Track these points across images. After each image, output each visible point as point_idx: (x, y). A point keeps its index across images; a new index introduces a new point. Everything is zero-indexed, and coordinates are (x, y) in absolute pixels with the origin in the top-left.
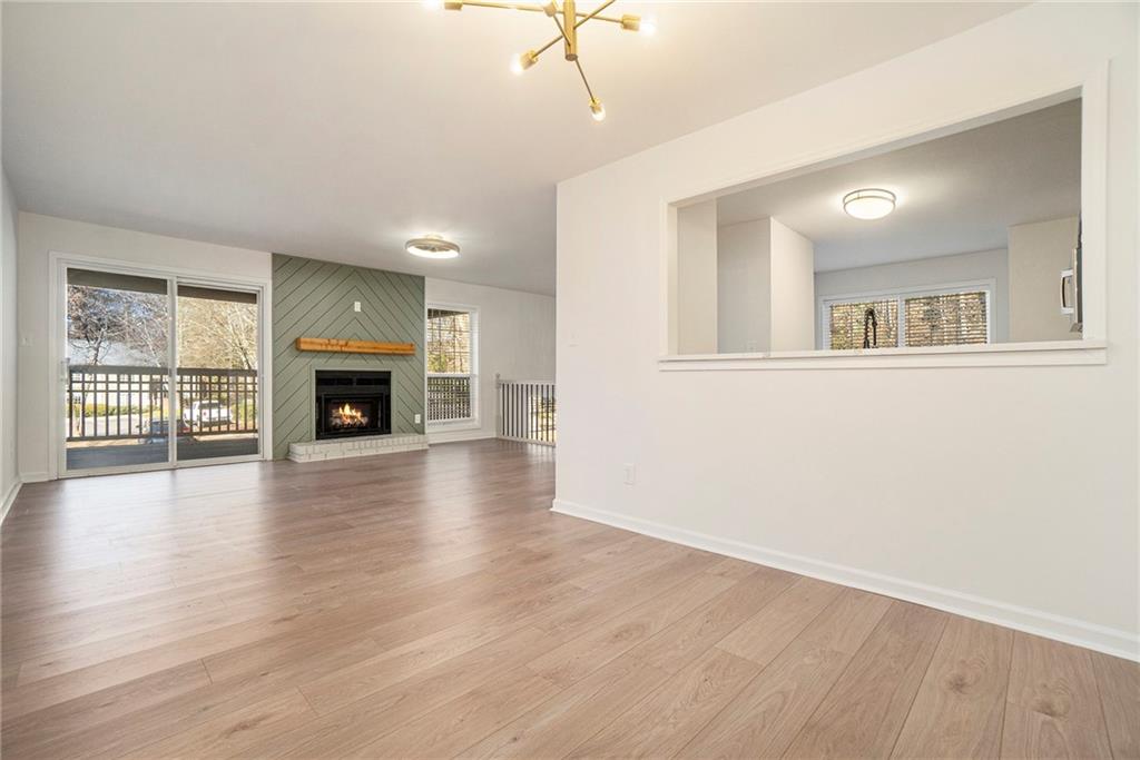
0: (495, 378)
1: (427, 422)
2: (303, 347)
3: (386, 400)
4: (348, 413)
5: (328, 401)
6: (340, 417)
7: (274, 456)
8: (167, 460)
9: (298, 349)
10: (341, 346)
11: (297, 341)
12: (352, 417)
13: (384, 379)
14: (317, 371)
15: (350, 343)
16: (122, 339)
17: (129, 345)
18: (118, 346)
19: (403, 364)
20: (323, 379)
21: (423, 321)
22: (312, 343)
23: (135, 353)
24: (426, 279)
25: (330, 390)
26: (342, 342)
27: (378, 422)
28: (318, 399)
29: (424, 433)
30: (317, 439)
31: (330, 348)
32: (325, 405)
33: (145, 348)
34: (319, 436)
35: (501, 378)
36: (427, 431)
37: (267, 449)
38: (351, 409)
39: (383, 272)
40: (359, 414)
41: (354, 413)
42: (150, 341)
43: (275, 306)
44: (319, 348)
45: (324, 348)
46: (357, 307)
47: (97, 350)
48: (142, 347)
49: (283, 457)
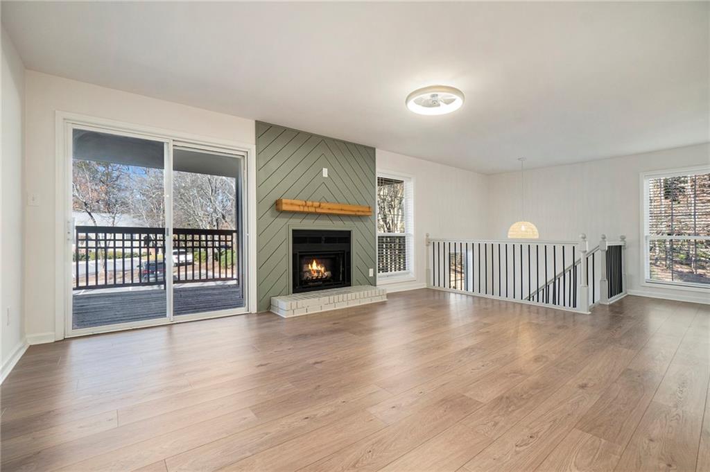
0: (425, 237)
1: (378, 274)
2: (285, 207)
3: (346, 256)
4: (315, 268)
5: (301, 257)
6: (309, 271)
7: (258, 309)
8: (165, 316)
9: (278, 210)
10: (315, 208)
11: (277, 203)
12: (318, 272)
13: (345, 237)
14: (293, 231)
15: (323, 205)
16: (128, 212)
17: (132, 215)
18: (126, 215)
19: (359, 224)
20: (300, 237)
21: (374, 187)
22: (292, 204)
23: (136, 220)
24: (377, 150)
25: (305, 247)
26: (316, 204)
27: (340, 276)
28: (294, 255)
29: (375, 286)
30: (293, 293)
31: (306, 209)
32: (299, 260)
33: (141, 218)
34: (295, 291)
35: (430, 237)
36: (377, 284)
37: (252, 303)
38: (318, 264)
39: (345, 143)
40: (323, 269)
41: (319, 268)
42: (144, 213)
43: (258, 170)
44: (297, 209)
45: (301, 209)
46: (325, 172)
47: (114, 218)
48: (140, 217)
49: (266, 309)
